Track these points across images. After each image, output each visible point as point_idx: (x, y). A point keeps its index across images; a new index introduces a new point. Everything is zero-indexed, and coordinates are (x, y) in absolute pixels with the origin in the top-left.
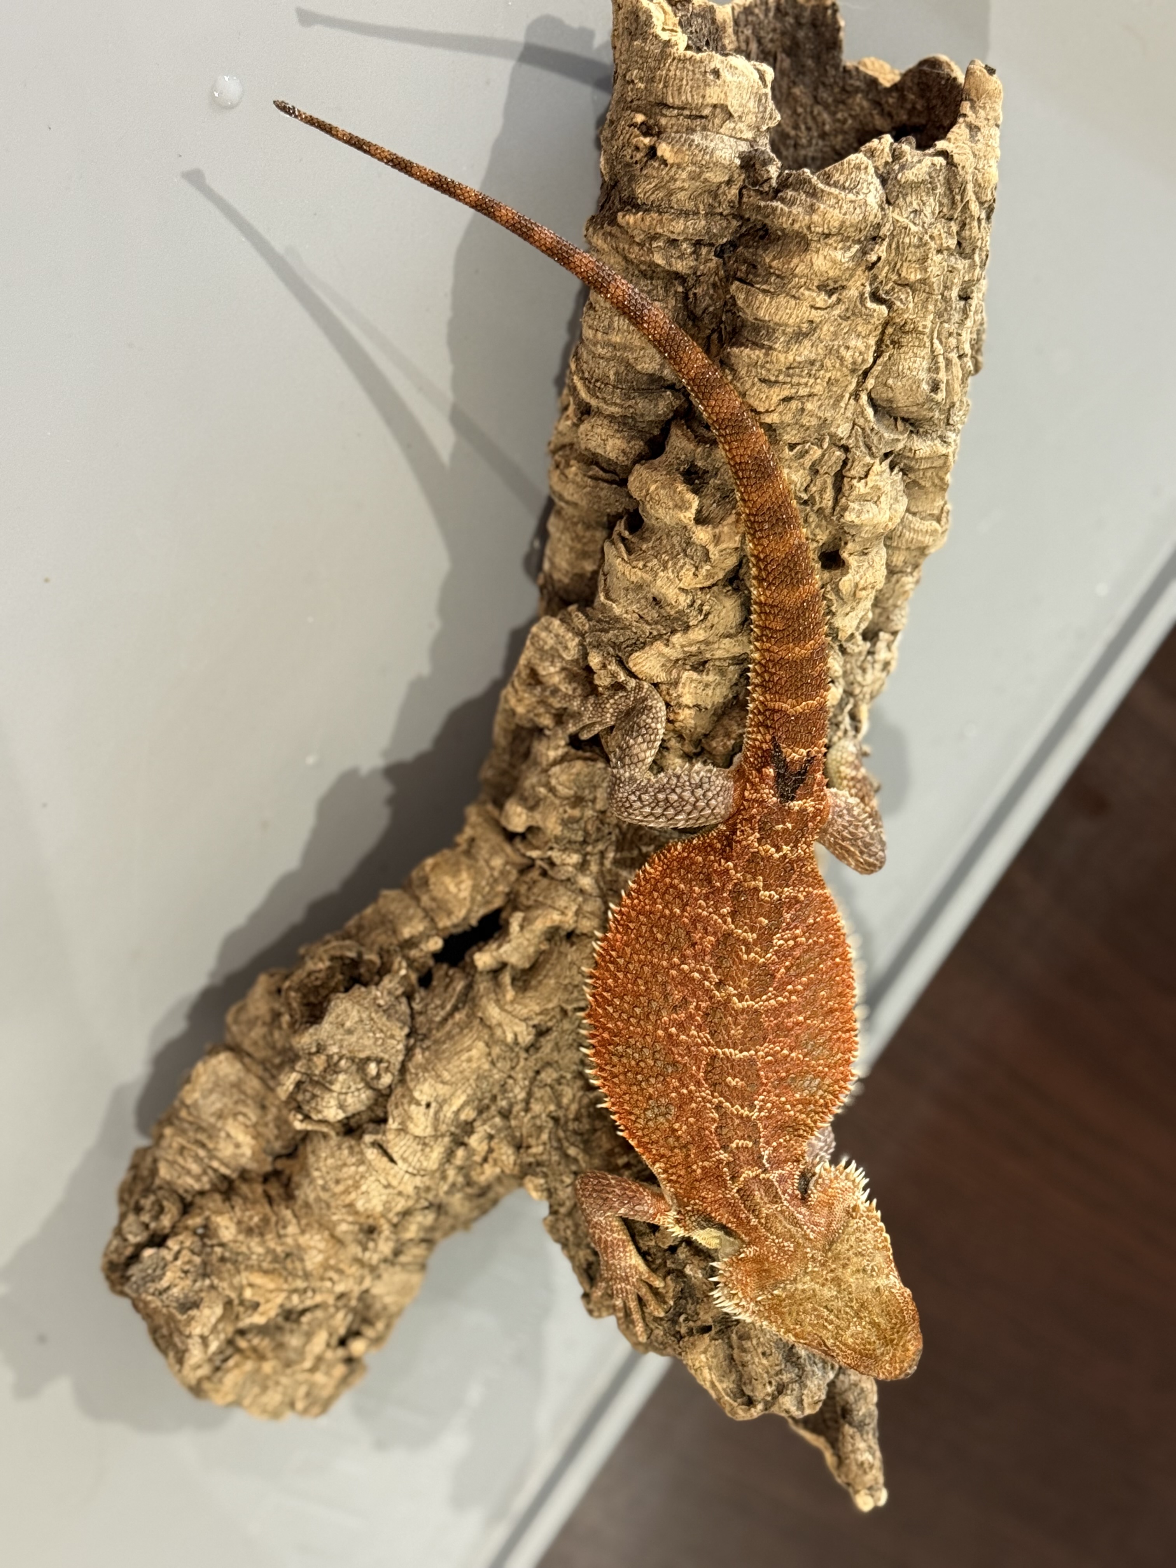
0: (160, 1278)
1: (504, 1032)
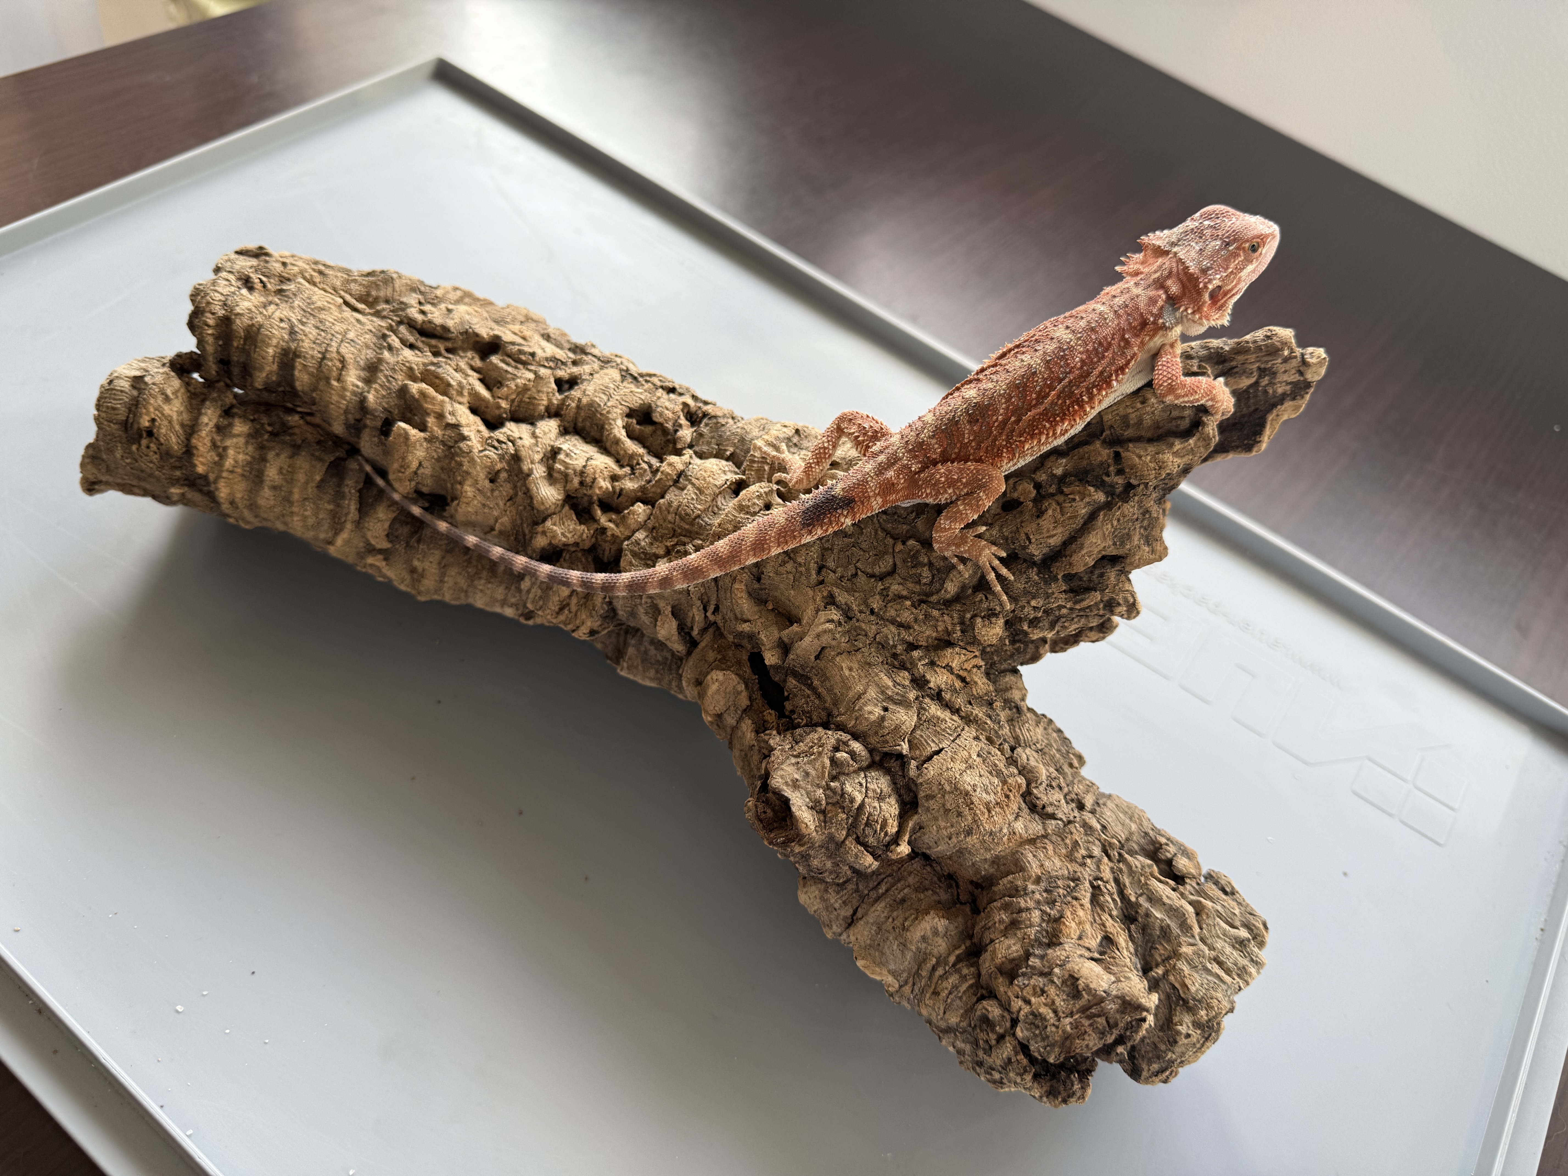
0: (1043, 1019)
1: (825, 632)
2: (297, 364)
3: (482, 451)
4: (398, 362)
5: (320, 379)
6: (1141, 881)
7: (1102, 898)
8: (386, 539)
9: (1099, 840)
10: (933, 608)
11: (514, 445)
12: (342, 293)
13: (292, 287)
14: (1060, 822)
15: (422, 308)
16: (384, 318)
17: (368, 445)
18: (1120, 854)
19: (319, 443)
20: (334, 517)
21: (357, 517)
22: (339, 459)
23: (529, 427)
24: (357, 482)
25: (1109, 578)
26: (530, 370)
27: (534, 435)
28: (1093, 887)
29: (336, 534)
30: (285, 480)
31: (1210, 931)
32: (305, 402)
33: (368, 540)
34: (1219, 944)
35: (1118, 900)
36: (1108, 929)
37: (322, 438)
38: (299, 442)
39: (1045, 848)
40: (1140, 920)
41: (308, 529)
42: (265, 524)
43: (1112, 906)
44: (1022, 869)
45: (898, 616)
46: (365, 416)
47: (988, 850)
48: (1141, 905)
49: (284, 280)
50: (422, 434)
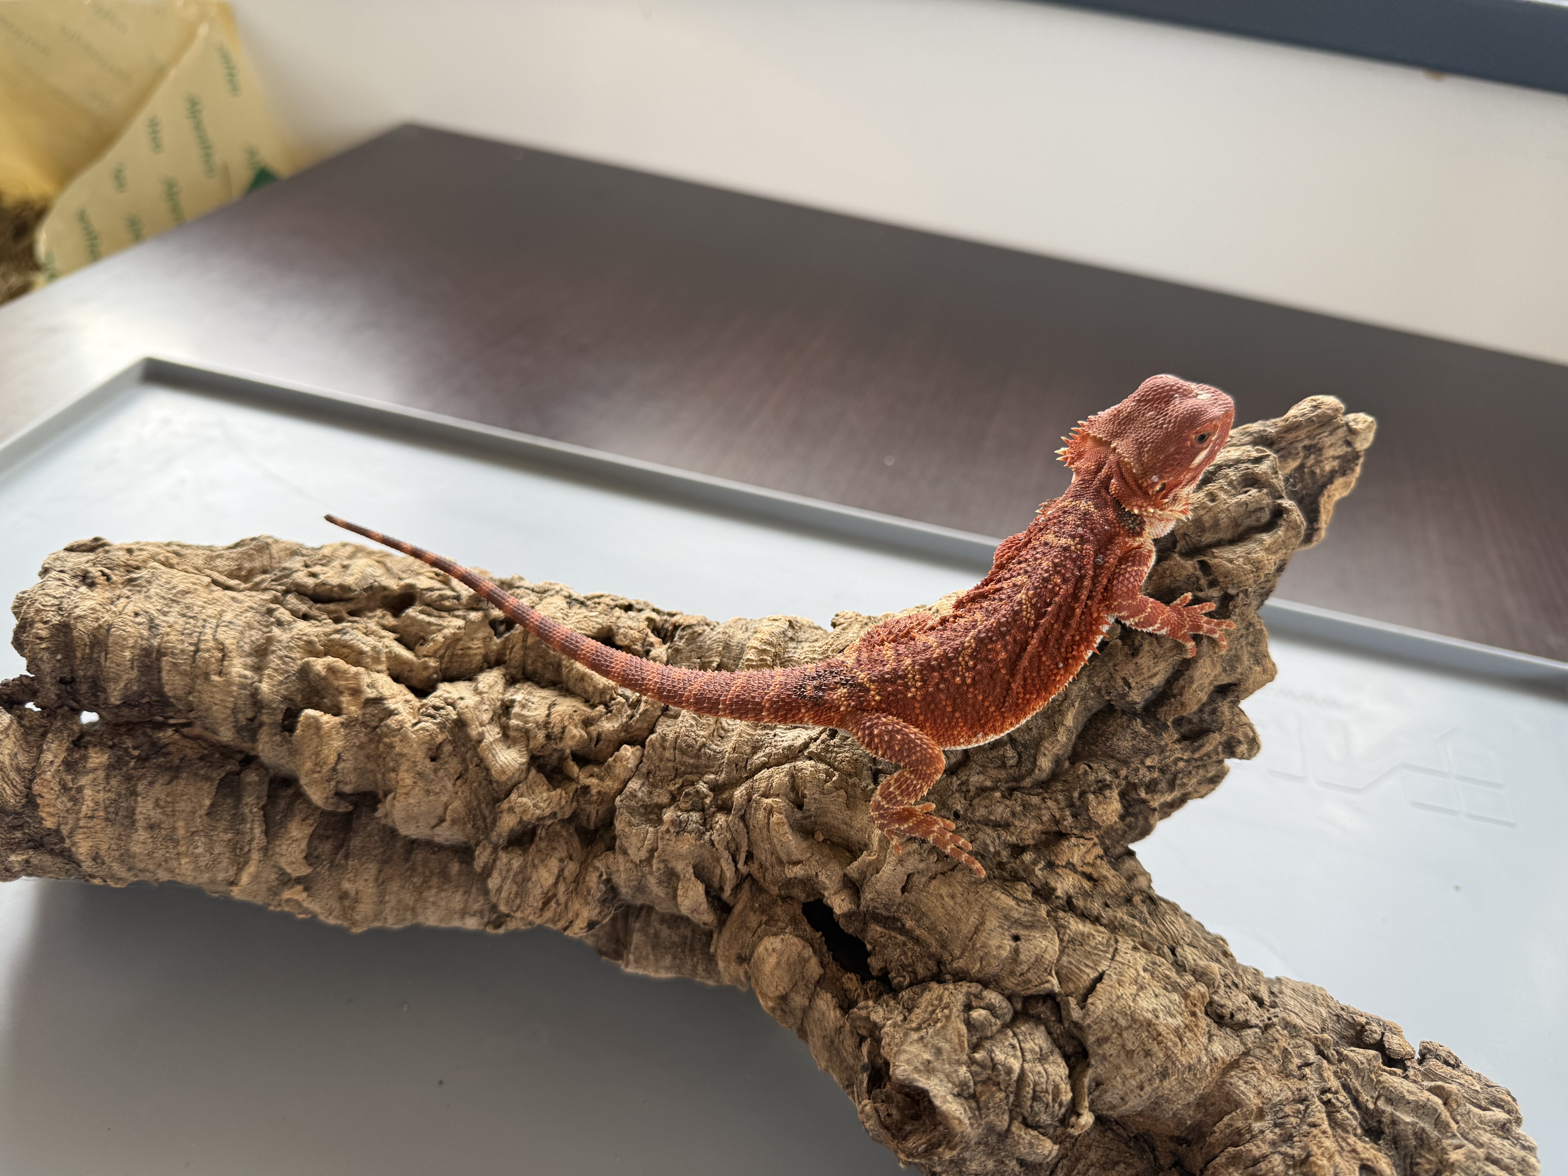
2: (163, 664)
3: (416, 724)
4: (292, 638)
5: (197, 677)
6: (1372, 1080)
7: (1338, 1115)
8: (304, 861)
9: (1310, 1040)
10: (1029, 794)
11: (455, 709)
12: (208, 572)
13: (144, 573)
14: (1257, 1030)
15: (310, 570)
16: (266, 589)
17: (267, 747)
18: (1337, 1052)
19: (201, 759)
20: (234, 849)
21: (264, 842)
22: (229, 774)
23: (467, 683)
24: (259, 798)
25: (1223, 713)
26: (457, 617)
27: (477, 692)
28: (1324, 1103)
29: (240, 870)
30: (164, 813)
31: (1466, 1123)
32: (180, 711)
33: (281, 869)
34: (1485, 1137)
35: (1356, 1112)
36: (1362, 1156)
37: (206, 752)
38: (177, 762)
39: (1254, 1068)
40: (1387, 1131)
41: (201, 872)
42: (143, 877)
43: (1354, 1123)
44: (1238, 1105)
45: (990, 813)
46: (259, 712)
47: (1189, 1090)
48: (1383, 1112)
49: (130, 568)
50: (337, 719)
